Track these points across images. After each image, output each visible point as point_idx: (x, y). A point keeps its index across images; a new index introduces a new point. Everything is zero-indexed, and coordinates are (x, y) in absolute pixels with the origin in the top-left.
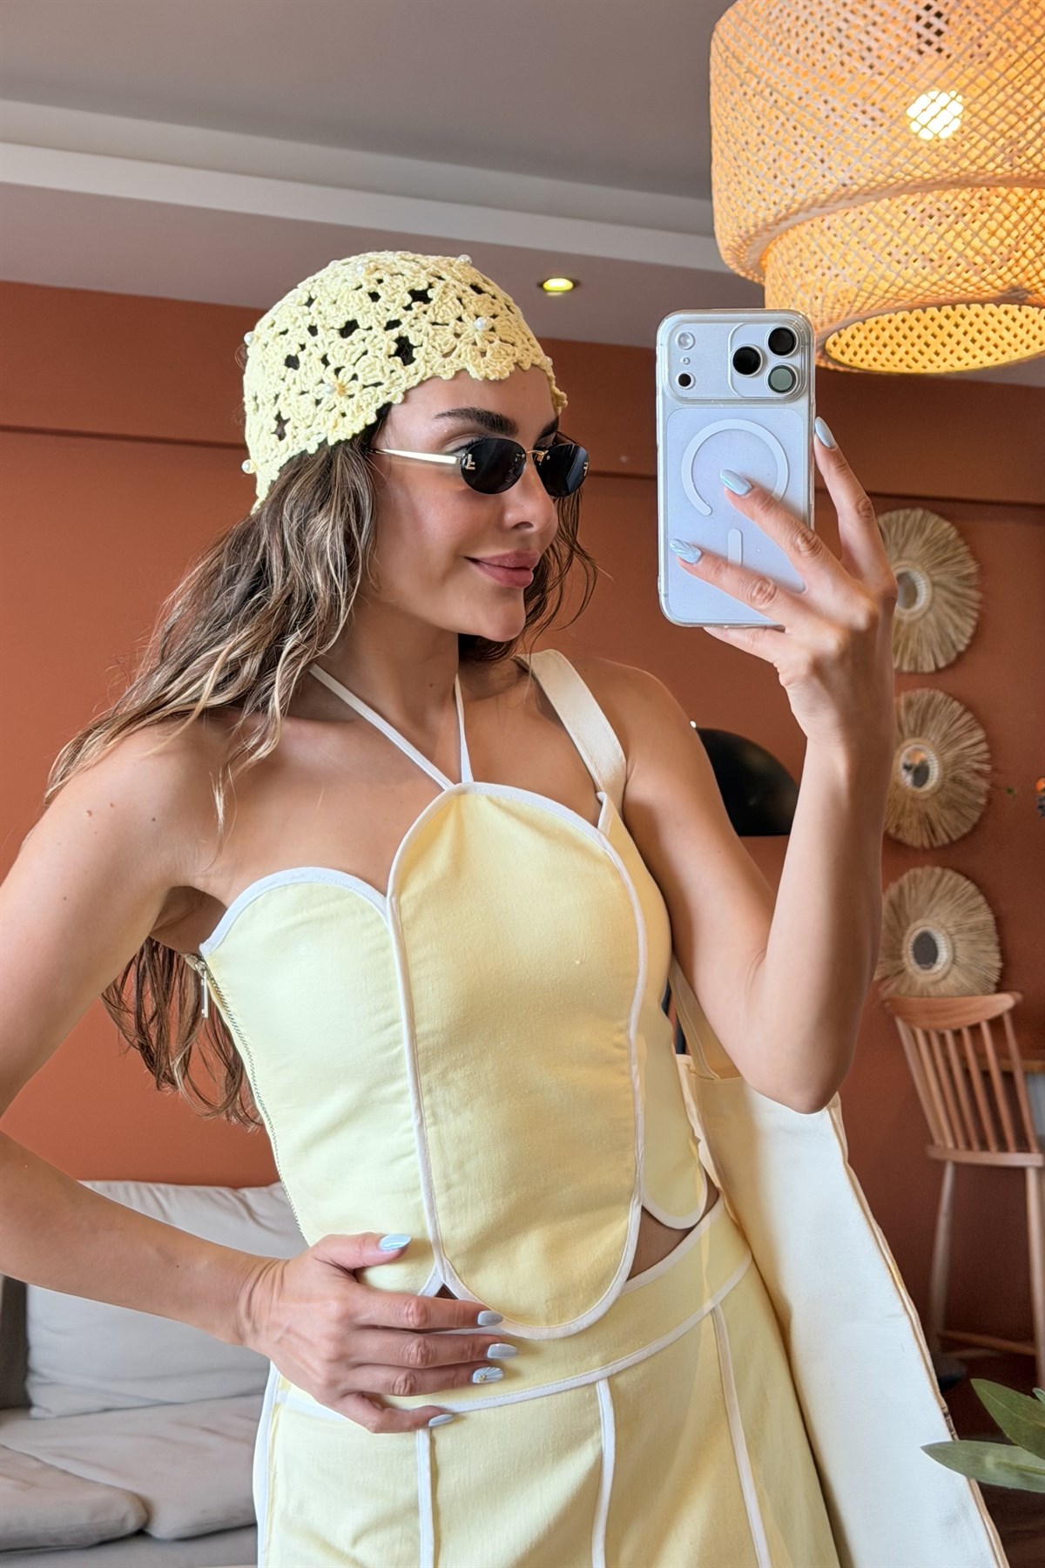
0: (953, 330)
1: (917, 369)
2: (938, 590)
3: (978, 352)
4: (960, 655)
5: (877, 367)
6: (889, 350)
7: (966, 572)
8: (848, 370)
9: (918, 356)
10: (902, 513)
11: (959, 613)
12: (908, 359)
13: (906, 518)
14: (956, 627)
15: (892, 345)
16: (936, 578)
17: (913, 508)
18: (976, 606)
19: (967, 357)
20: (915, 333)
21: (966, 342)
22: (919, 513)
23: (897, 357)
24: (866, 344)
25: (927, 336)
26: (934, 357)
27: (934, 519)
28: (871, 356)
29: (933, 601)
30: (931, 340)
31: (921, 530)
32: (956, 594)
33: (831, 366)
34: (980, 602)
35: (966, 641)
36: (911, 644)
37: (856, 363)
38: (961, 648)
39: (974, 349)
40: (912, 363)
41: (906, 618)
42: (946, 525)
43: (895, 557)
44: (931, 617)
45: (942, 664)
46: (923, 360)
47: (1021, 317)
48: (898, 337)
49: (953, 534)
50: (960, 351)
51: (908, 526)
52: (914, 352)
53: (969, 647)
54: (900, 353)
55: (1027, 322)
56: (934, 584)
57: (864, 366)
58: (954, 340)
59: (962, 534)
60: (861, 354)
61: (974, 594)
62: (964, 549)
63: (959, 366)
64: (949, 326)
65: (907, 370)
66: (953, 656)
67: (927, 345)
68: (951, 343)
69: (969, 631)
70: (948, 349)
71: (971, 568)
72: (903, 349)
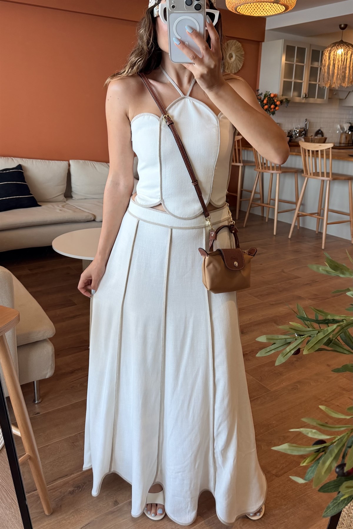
0: (260, 7)
1: (252, 15)
2: (237, 57)
3: (264, 12)
4: (239, 71)
5: (244, 14)
6: (247, 10)
7: (242, 54)
8: (239, 14)
9: (252, 12)
10: (232, 41)
11: (240, 62)
12: (250, 12)
13: (233, 42)
14: (239, 65)
15: (248, 9)
16: (237, 54)
17: (234, 40)
18: (243, 61)
19: (262, 13)
20: (252, 7)
21: (262, 10)
22: (235, 41)
23: (248, 12)
24: (243, 9)
25: (254, 8)
26: (255, 13)
27: (237, 42)
28: (243, 11)
29: (235, 59)
30: (255, 9)
31: (235, 45)
32: (240, 58)
33: (236, 13)
34: (244, 60)
35: (241, 68)
36: (231, 67)
37: (241, 12)
38: (240, 69)
39: (264, 11)
40: (251, 13)
41: (230, 62)
42: (239, 44)
43: (230, 49)
44: (235, 62)
45: (236, 72)
46: (253, 13)
47: (273, 5)
48: (249, 7)
49: (241, 45)
50: (261, 12)
51: (233, 43)
52: (252, 11)
53: (241, 69)
54: (249, 11)
55: (275, 7)
56: (236, 56)
57: (242, 13)
58: (260, 9)
59: (242, 46)
60: (242, 10)
61: (243, 58)
62: (242, 49)
63: (260, 15)
64: (259, 6)
65: (250, 15)
66: (238, 71)
67: (254, 10)
68: (259, 10)
69: (241, 66)
70: (258, 11)
71: (243, 53)
72: (250, 10)
